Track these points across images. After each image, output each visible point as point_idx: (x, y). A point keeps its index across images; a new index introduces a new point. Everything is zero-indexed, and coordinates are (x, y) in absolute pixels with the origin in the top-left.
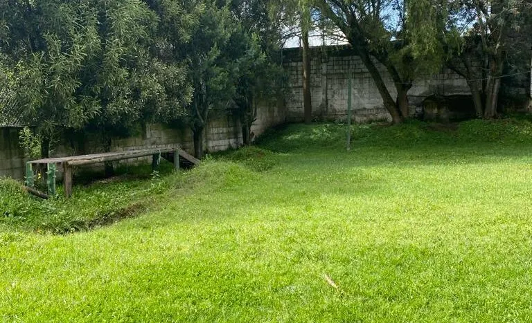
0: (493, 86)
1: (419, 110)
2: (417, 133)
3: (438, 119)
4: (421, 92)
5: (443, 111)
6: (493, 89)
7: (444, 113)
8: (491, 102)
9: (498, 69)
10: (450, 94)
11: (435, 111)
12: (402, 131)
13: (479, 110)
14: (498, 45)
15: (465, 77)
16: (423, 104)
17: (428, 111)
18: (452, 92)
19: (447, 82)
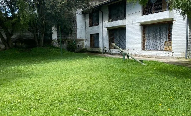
0: (42, 36)
1: (14, 44)
2: (17, 53)
3: (22, 47)
4: (14, 37)
5: (23, 44)
6: (42, 37)
7: (24, 45)
8: (42, 41)
9: (44, 30)
10: (25, 38)
11: (20, 44)
12: (11, 52)
13: (38, 44)
14: (44, 22)
15: (32, 32)
16: (15, 42)
17: (18, 44)
18: (26, 37)
19: (24, 34)
